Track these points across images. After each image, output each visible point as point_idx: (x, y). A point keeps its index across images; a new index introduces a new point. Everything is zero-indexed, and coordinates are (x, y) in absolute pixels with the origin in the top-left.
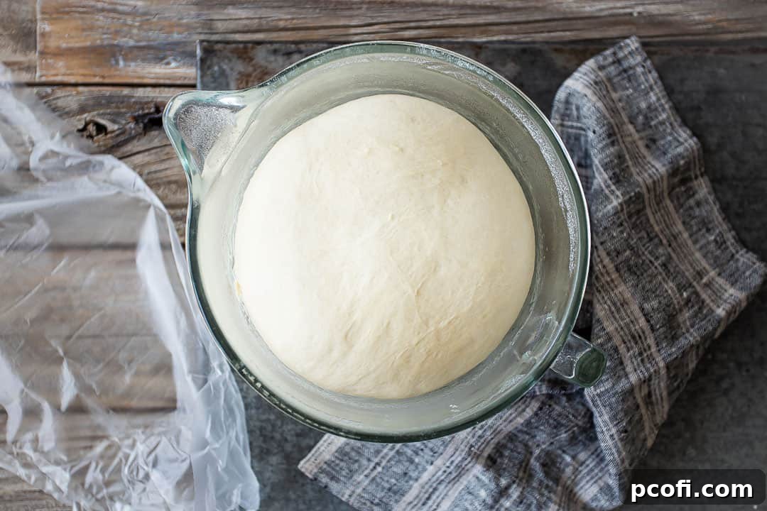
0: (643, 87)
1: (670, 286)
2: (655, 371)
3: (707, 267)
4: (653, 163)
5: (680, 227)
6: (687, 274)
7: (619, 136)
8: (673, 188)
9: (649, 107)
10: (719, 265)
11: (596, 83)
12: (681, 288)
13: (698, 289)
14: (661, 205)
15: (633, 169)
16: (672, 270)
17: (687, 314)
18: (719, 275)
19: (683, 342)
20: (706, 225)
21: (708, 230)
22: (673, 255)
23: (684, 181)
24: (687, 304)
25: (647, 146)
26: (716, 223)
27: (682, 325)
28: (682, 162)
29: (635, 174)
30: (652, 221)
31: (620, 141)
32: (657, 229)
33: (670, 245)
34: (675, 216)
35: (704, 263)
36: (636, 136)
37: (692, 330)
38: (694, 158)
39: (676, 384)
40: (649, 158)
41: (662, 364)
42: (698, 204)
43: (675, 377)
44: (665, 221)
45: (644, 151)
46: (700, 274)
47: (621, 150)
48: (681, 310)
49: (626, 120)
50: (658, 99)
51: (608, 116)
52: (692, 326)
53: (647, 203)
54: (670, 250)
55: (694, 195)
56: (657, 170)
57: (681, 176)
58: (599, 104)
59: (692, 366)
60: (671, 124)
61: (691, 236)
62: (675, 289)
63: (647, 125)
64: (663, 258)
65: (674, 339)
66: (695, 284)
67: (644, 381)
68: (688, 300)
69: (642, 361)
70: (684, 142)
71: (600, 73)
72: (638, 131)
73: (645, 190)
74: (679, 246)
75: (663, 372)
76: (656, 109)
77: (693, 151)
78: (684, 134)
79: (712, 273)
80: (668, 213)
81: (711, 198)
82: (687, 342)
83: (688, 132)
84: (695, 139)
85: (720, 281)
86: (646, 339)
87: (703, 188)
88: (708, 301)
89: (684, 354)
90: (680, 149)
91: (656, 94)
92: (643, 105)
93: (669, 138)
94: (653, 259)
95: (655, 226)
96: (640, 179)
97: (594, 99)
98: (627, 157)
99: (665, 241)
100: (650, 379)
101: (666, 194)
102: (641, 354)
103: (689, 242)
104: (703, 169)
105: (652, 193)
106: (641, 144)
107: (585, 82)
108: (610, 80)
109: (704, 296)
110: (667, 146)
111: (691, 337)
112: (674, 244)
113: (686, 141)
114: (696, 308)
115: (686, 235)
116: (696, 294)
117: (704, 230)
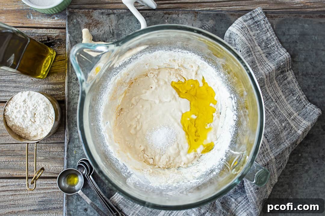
0: (264, 30)
1: (276, 121)
2: (270, 161)
3: (294, 112)
4: (269, 64)
5: (281, 93)
6: (284, 115)
7: (253, 52)
8: (278, 76)
9: (267, 39)
10: (297, 110)
11: (242, 28)
12: (281, 121)
13: (290, 121)
14: (272, 84)
15: (259, 67)
16: (277, 113)
17: (285, 133)
18: (299, 115)
19: (282, 146)
20: (292, 92)
21: (293, 95)
22: (278, 106)
23: (282, 72)
24: (284, 129)
25: (266, 56)
26: (297, 91)
27: (282, 139)
28: (282, 64)
29: (260, 69)
30: (268, 91)
31: (253, 54)
32: (270, 94)
33: (276, 102)
34: (279, 88)
35: (292, 110)
36: (261, 52)
37: (287, 141)
38: (287, 62)
39: (280, 165)
40: (267, 62)
41: (273, 157)
42: (289, 83)
43: (280, 162)
44: (274, 91)
45: (265, 58)
46: (290, 115)
47: (254, 58)
48: (282, 132)
49: (257, 45)
50: (271, 36)
51: (247, 43)
52: (287, 139)
53: (266, 83)
54: (276, 104)
55: (286, 78)
56: (271, 67)
57: (281, 70)
58: (243, 38)
59: (287, 156)
60: (277, 47)
61: (285, 97)
62: (279, 122)
63: (266, 47)
64: (273, 108)
65: (279, 145)
66: (288, 119)
67: (265, 165)
68: (285, 127)
69: (264, 156)
70: (283, 55)
71: (244, 23)
72: (262, 50)
73: (265, 77)
74: (280, 102)
75: (274, 160)
76: (270, 40)
77: (287, 59)
78: (283, 51)
79: (295, 114)
80: (275, 87)
81: (294, 80)
82: (284, 146)
83: (285, 50)
84: (288, 53)
85: (299, 117)
86: (265, 146)
87: (290, 76)
88: (294, 127)
89: (283, 152)
90: (281, 58)
91: (270, 33)
92: (265, 38)
93: (277, 53)
94: (268, 109)
95: (269, 93)
96: (262, 72)
97: (241, 36)
98: (257, 61)
99: (274, 100)
100: (268, 164)
101: (274, 79)
102: (263, 153)
103: (285, 100)
104: (291, 67)
105: (268, 78)
106: (263, 55)
107: (237, 28)
108: (249, 26)
109: (292, 125)
110: (275, 56)
111: (287, 144)
112: (278, 101)
113: (284, 54)
114: (289, 130)
115: (283, 97)
116: (289, 123)
117: (291, 95)
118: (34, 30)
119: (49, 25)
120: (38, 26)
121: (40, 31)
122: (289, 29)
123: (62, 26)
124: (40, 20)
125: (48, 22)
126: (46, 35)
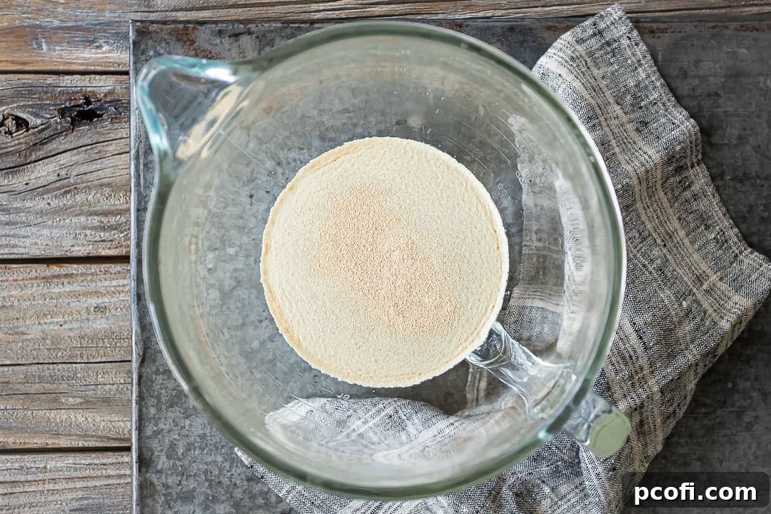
0: (629, 62)
1: (666, 295)
2: (648, 397)
3: (709, 271)
4: (645, 149)
5: (676, 224)
6: (686, 279)
7: (602, 119)
8: (668, 179)
9: (636, 86)
10: (718, 266)
11: (572, 59)
12: (681, 296)
13: (699, 296)
14: (653, 199)
15: (620, 157)
16: (669, 275)
17: (688, 327)
18: (721, 279)
19: (681, 361)
20: (704, 221)
21: (707, 227)
22: (669, 257)
23: (679, 170)
24: (687, 315)
25: (637, 130)
26: (716, 218)
27: (681, 341)
28: (678, 148)
29: (623, 162)
30: (644, 218)
31: (604, 124)
32: (649, 226)
33: (665, 246)
34: (670, 211)
35: (704, 266)
36: (625, 119)
37: (692, 346)
38: (691, 143)
39: (671, 409)
40: (641, 144)
41: (656, 389)
42: (695, 197)
43: (671, 401)
44: (658, 218)
45: (633, 135)
46: (699, 279)
47: (605, 135)
48: (680, 323)
49: (611, 100)
50: (648, 76)
51: (588, 97)
52: (692, 342)
53: (637, 196)
54: (665, 250)
55: (689, 186)
56: (650, 157)
57: (676, 164)
58: (577, 84)
59: (691, 386)
60: (664, 104)
61: (687, 235)
62: (673, 298)
63: (636, 106)
64: (659, 261)
65: (671, 356)
66: (695, 290)
67: (636, 409)
68: (689, 311)
69: (633, 385)
70: (679, 125)
71: (578, 47)
72: (626, 113)
73: (636, 182)
74: (675, 246)
75: (658, 396)
76: (646, 87)
77: (690, 135)
78: (680, 115)
79: (714, 278)
80: (662, 208)
81: (710, 190)
82: (684, 360)
83: (685, 113)
84: (692, 120)
85: (723, 286)
86: (637, 359)
87: (700, 178)
88: (710, 311)
89: (681, 376)
90: (676, 133)
91: (645, 70)
92: (631, 83)
93: (663, 120)
94: (646, 263)
95: (647, 222)
96: (629, 168)
97: (570, 78)
98: (613, 142)
99: (659, 241)
100: (642, 406)
101: (659, 186)
102: (631, 377)
103: (686, 241)
104: (700, 157)
105: (644, 185)
106: (629, 127)
107: (561, 60)
108: (591, 54)
109: (705, 305)
110: (661, 129)
111: (692, 354)
112: (669, 244)
113: (682, 123)
114: (698, 319)
115: (682, 233)
116: (697, 301)
117: (703, 227)
118: (51, 79)
119: (87, 64)
120: (62, 68)
121: (67, 81)
122: (697, 63)
123: (120, 69)
124: (64, 54)
125: (85, 59)
126: (81, 92)
